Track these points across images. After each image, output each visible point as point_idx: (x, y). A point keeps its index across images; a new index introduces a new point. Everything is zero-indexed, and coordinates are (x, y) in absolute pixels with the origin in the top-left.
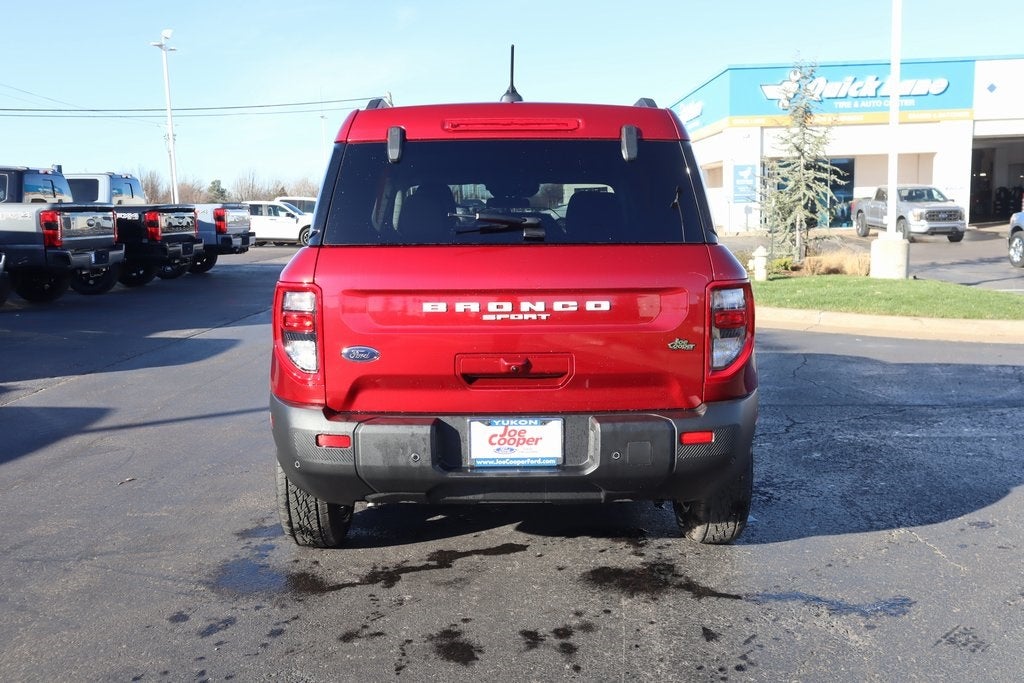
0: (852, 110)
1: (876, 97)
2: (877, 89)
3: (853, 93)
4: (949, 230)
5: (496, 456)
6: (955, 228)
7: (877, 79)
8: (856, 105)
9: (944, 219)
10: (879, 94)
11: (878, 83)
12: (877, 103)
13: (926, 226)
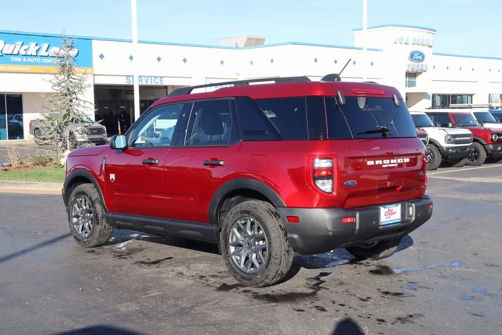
0: (22, 63)
1: (37, 56)
2: (37, 51)
3: (22, 52)
4: (99, 140)
5: (386, 220)
6: (101, 139)
7: (36, 45)
8: (25, 60)
9: (96, 133)
10: (38, 55)
11: (37, 47)
12: (38, 60)
13: (86, 137)
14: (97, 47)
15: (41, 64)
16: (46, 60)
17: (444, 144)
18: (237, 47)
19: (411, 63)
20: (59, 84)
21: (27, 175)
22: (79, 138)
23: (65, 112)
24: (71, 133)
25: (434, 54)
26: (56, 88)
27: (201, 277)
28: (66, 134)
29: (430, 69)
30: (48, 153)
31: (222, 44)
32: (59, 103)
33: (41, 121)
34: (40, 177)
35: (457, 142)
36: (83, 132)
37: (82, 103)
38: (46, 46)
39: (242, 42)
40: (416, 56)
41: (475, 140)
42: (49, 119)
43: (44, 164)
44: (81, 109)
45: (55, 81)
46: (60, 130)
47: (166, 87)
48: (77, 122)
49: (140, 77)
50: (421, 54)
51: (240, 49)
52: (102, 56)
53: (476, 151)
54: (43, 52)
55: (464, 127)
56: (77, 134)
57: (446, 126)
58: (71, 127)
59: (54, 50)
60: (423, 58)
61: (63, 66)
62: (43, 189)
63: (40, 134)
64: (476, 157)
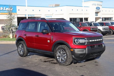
7: (3, 7)
12: (3, 11)
13: (15, 30)
14: (18, 8)
15: (4, 12)
16: (5, 11)
17: (102, 30)
18: (53, 7)
19: (97, 10)
20: (9, 18)
21: (1, 40)
22: (14, 30)
23: (10, 24)
24: (12, 29)
25: (102, 7)
26: (8, 18)
27: (41, 60)
28: (11, 29)
29: (101, 11)
30: (6, 34)
31: (49, 6)
32: (9, 22)
33: (4, 26)
34: (5, 40)
35: (105, 30)
36: (15, 29)
37: (14, 22)
38: (5, 8)
39: (54, 6)
40: (98, 8)
41: (110, 29)
42: (6, 26)
43: (5, 37)
44: (14, 23)
45: (8, 17)
46: (9, 28)
47: (35, 17)
48: (13, 26)
49: (28, 15)
50: (99, 8)
51: (54, 7)
52: (19, 10)
53: (110, 31)
54: (4, 9)
55: (107, 26)
56: (13, 30)
57: (103, 26)
58: (12, 28)
59: (7, 9)
60: (100, 9)
61: (10, 13)
62: (5, 43)
63: (4, 30)
64: (110, 33)
